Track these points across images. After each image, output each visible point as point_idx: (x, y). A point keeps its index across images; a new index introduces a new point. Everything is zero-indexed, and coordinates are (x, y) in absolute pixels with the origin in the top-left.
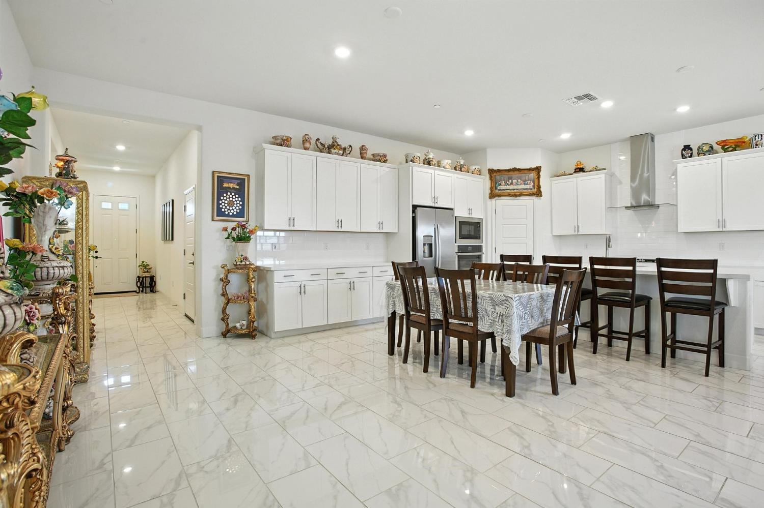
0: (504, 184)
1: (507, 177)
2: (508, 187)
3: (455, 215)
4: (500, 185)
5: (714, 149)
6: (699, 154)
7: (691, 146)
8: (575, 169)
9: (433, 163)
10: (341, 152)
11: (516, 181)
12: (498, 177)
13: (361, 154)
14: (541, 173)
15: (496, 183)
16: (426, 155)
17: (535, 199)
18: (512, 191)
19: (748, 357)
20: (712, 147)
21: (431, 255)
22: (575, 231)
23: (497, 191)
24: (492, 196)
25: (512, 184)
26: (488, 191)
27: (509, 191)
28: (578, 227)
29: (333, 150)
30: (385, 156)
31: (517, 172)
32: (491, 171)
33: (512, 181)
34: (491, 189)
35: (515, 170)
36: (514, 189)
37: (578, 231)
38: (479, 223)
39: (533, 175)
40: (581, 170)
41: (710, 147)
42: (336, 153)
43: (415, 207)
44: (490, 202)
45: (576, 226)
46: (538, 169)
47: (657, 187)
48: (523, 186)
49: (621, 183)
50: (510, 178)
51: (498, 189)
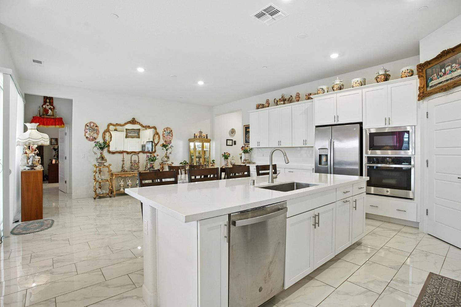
0: (436, 77)
1: (438, 66)
2: (441, 79)
4: (432, 80)
11: (450, 67)
12: (429, 71)
15: (427, 80)
18: (445, 83)
23: (428, 89)
24: (421, 97)
25: (445, 74)
27: (441, 85)
31: (450, 55)
32: (420, 67)
33: (445, 69)
34: (421, 88)
35: (445, 53)
36: (447, 80)
44: (421, 105)
50: (443, 67)
51: (430, 85)
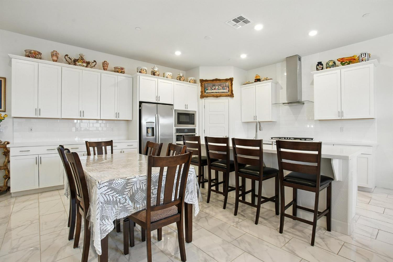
0: (210, 89)
1: (212, 84)
2: (212, 91)
3: (175, 109)
4: (207, 90)
5: (336, 64)
6: (327, 68)
7: (322, 63)
8: (255, 80)
9: (157, 74)
10: (85, 65)
11: (218, 87)
12: (206, 85)
13: (103, 66)
14: (233, 82)
15: (205, 89)
16: (153, 69)
17: (229, 98)
19: (349, 224)
20: (335, 63)
21: (153, 135)
22: (254, 119)
23: (205, 94)
24: (202, 97)
25: (215, 89)
26: (200, 94)
27: (213, 94)
28: (256, 117)
29: (77, 63)
30: (122, 69)
31: (218, 82)
32: (202, 81)
33: (215, 87)
34: (202, 92)
35: (216, 80)
36: (216, 93)
37: (256, 119)
38: (194, 114)
39: (228, 83)
40: (258, 80)
41: (334, 62)
42: (80, 65)
43: (141, 103)
44: (202, 101)
45: (255, 116)
46: (231, 80)
47: (303, 90)
48: (222, 91)
49: (282, 88)
50: (214, 85)
51: (206, 92)
